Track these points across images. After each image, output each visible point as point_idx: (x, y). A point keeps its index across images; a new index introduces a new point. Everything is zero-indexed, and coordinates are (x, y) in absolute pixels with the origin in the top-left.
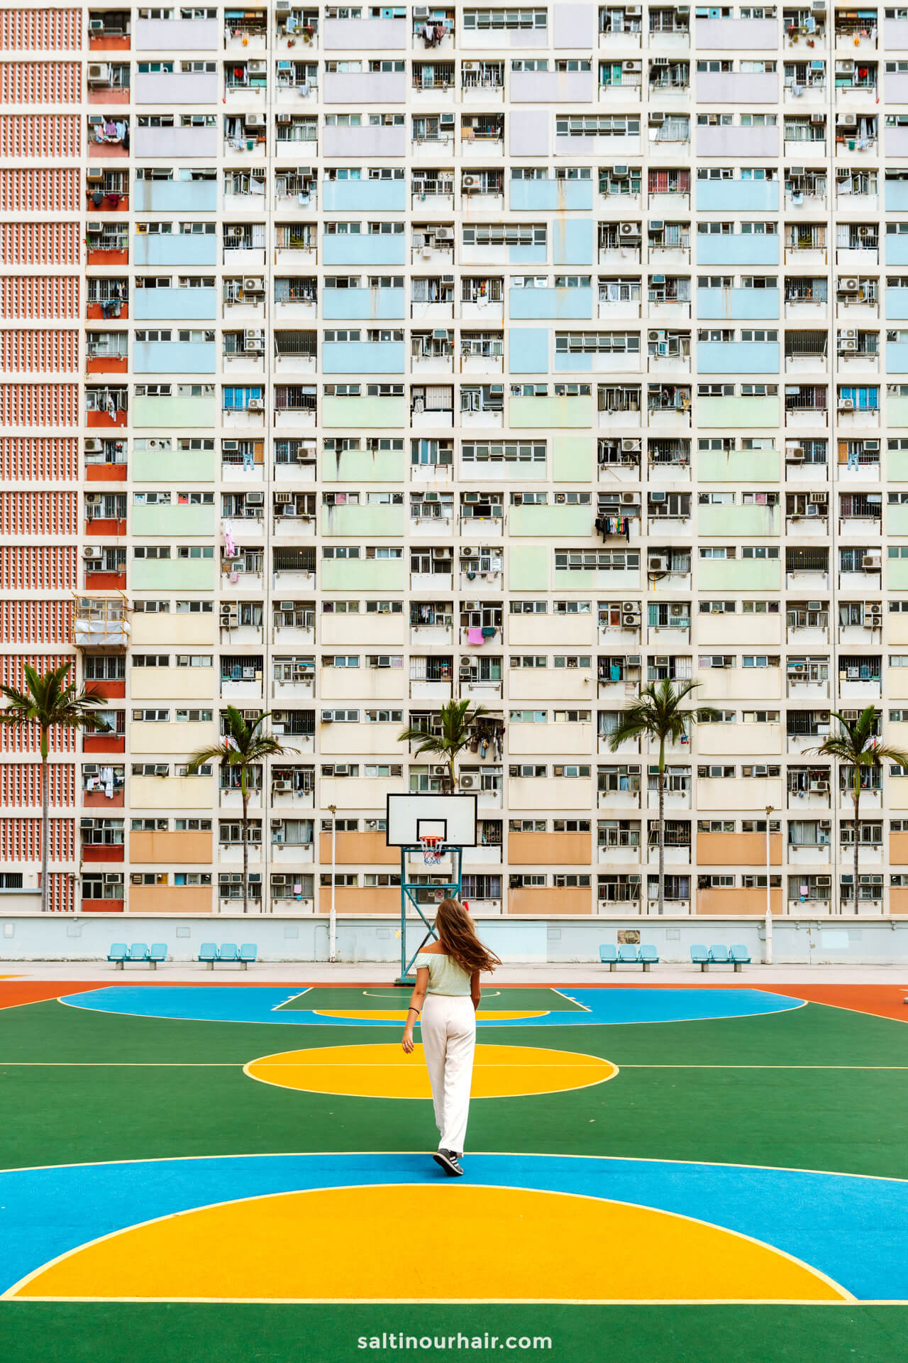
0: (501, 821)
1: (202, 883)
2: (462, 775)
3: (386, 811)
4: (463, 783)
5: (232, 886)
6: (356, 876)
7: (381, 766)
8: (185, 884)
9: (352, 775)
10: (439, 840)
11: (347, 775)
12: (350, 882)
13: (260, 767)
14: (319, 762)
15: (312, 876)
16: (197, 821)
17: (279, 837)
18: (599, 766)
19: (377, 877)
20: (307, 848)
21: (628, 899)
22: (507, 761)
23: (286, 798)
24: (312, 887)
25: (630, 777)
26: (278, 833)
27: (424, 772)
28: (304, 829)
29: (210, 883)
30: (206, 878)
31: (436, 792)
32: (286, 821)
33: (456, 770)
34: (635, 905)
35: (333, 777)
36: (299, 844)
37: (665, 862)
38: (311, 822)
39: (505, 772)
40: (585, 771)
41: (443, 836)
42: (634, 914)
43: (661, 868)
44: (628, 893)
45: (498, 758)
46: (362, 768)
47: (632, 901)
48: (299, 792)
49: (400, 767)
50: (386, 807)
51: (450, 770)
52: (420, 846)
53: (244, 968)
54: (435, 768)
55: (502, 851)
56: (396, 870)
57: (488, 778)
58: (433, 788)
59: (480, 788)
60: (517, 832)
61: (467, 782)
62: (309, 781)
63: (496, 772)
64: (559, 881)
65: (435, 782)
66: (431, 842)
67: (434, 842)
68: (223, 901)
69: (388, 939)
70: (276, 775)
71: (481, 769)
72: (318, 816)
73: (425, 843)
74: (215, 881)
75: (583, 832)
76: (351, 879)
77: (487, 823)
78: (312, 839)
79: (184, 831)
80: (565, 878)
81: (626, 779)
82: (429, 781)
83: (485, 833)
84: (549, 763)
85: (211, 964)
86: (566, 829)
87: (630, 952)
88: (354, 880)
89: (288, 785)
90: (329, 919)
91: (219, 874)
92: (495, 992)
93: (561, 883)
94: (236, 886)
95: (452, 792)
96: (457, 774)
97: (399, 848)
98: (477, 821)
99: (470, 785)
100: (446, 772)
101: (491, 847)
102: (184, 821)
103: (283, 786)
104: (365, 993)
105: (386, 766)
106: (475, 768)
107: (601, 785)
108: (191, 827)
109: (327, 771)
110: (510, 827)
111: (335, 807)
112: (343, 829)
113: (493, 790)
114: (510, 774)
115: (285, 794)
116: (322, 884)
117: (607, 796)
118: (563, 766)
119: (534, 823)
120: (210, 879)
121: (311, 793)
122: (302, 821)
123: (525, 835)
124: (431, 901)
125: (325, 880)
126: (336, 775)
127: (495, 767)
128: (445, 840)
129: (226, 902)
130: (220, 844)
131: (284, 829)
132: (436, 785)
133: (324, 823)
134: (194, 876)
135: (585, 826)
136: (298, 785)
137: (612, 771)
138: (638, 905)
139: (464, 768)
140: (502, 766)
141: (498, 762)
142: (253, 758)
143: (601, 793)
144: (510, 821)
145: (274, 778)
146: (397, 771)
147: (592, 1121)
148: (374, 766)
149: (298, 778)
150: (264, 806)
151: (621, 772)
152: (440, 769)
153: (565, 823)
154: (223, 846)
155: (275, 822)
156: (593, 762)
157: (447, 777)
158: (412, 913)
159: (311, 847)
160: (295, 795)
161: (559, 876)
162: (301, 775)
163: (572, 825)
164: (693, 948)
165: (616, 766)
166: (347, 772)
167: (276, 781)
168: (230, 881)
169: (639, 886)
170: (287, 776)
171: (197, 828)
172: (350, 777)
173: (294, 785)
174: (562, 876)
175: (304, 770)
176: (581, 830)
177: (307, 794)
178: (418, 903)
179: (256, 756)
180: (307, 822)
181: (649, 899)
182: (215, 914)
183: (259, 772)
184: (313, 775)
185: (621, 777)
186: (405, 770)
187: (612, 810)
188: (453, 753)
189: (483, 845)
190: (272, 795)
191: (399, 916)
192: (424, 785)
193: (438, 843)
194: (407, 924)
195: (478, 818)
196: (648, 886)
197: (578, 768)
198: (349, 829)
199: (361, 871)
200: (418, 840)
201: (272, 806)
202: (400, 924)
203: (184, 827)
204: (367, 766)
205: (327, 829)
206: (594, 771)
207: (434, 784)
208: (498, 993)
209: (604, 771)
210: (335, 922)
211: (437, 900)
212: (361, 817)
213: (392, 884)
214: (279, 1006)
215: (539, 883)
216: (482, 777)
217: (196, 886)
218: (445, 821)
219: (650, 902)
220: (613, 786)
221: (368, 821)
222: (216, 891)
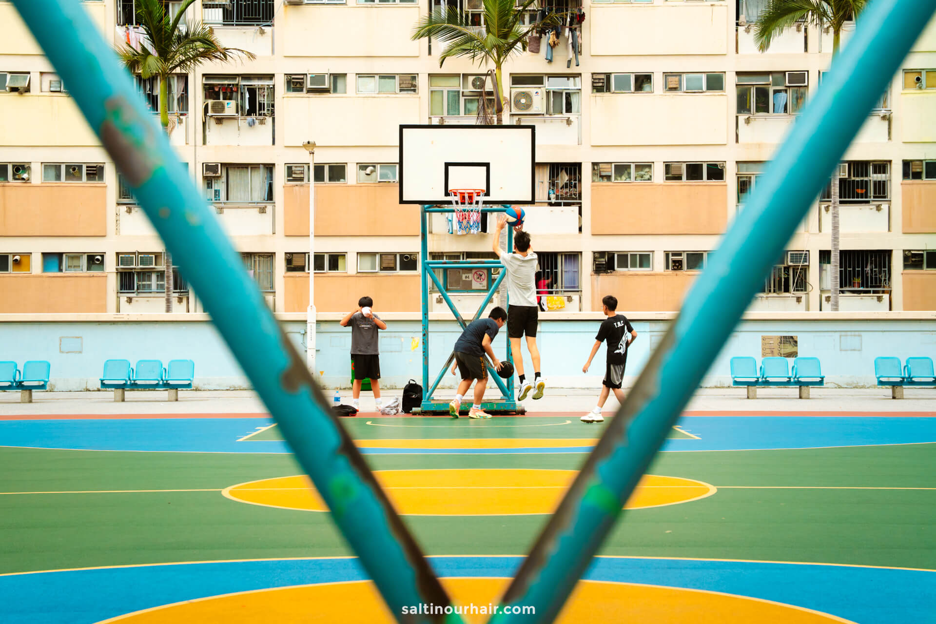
0: (579, 165)
1: (89, 269)
2: (514, 91)
3: (398, 149)
4: (517, 103)
5: (138, 273)
6: (343, 255)
7: (383, 76)
8: (61, 270)
9: (335, 90)
10: (478, 195)
11: (326, 91)
12: (334, 265)
13: (184, 78)
14: (281, 69)
15: (271, 256)
16: (80, 167)
17: (217, 193)
18: (738, 73)
19: (378, 257)
20: (263, 211)
21: (787, 290)
22: (588, 66)
23: (228, 128)
24: (271, 274)
25: (790, 91)
26: (216, 186)
27: (454, 85)
28: (258, 179)
29: (103, 269)
30: (95, 261)
31: (473, 122)
32: (227, 166)
33: (506, 83)
34: (799, 300)
35: (304, 94)
36: (252, 204)
37: (842, 230)
38: (270, 168)
39: (586, 84)
40: (715, 82)
41: (484, 188)
42: (799, 312)
43: (835, 239)
44: (787, 280)
45: (574, 63)
46: (351, 79)
47: (792, 294)
48: (249, 118)
49: (414, 77)
50: (398, 144)
51: (496, 84)
52: (450, 203)
53: (174, 398)
54: (471, 79)
55: (580, 213)
56: (413, 246)
57: (557, 94)
58: (467, 111)
59: (544, 111)
60: (605, 182)
61: (523, 101)
62: (265, 101)
63: (570, 85)
64: (674, 262)
65: (471, 101)
66: (467, 198)
67: (471, 198)
68: (124, 298)
69: (400, 352)
70: (210, 91)
71: (545, 79)
72: (280, 159)
73: (458, 198)
74: (111, 265)
75: (713, 182)
76: (335, 260)
77: (555, 168)
78: (270, 196)
79: (58, 183)
80: (684, 258)
81: (783, 94)
82: (462, 99)
83: (553, 184)
84: (657, 69)
85: (120, 391)
86: (684, 177)
87: (779, 369)
88: (340, 262)
89: (230, 107)
90: (305, 322)
91: (118, 254)
92: (564, 420)
93: (677, 265)
94: (145, 274)
95: (499, 120)
96: (507, 89)
97: (419, 207)
98: (535, 165)
99: (528, 106)
100: (489, 86)
101: (562, 208)
102: (57, 167)
103: (222, 109)
104: (369, 423)
105: (391, 77)
106: (536, 79)
107: (742, 105)
108: (69, 176)
109: (295, 83)
110: (594, 174)
111: (314, 145)
112: (322, 179)
113: (566, 115)
114: (594, 87)
115: (225, 122)
116: (289, 269)
117: (752, 123)
118: (679, 74)
119: (633, 166)
120: (102, 262)
121: (269, 120)
122: (254, 166)
123: (618, 188)
124: (467, 288)
125: (294, 263)
126: (310, 91)
127: (568, 76)
128: (487, 194)
129: (130, 300)
130: (118, 204)
131: (224, 179)
132: (474, 106)
133: (290, 170)
134: (75, 256)
135: (716, 172)
136: (247, 107)
137: (760, 82)
138: (803, 299)
139: (518, 79)
140: (580, 74)
141: (574, 70)
142: (179, 65)
143: (742, 118)
144: (594, 164)
145: (207, 96)
146: (409, 84)
147: (668, 532)
148: (371, 76)
149: (247, 96)
150: (191, 142)
151: (775, 84)
152: (479, 80)
153: (684, 166)
154: (124, 208)
155: (210, 168)
156: (729, 67)
157: (490, 93)
158: (439, 311)
159: (269, 208)
160: (243, 122)
161: (674, 255)
162: (252, 91)
163: (694, 171)
164: (879, 363)
165: (768, 73)
166: (326, 86)
167: (210, 102)
168: (137, 266)
169: (805, 269)
170: (229, 93)
171: (80, 178)
172: (332, 95)
173: (239, 109)
174: (679, 254)
175: (256, 83)
176: (709, 178)
177: (262, 122)
178: (447, 290)
179: (183, 62)
180: (261, 166)
181: (822, 291)
182: (110, 315)
183: (182, 86)
184: (272, 89)
185: (776, 92)
186: (423, 82)
187: (760, 146)
188: (499, 57)
189: (551, 204)
190: (204, 124)
191: (419, 316)
192: (453, 107)
193: (476, 198)
194: (431, 327)
195: (537, 160)
196: (821, 269)
197: (704, 77)
198: (331, 179)
199: (350, 247)
200: (447, 194)
201: (204, 143)
202: (419, 328)
203: (58, 177)
204: (360, 75)
205: (295, 180)
206: (730, 82)
207: (469, 106)
208: (569, 422)
209: (747, 81)
210: (314, 326)
211: (475, 285)
212: (350, 159)
213: (402, 269)
214: (246, 437)
215: (641, 266)
216: (548, 93)
217: (78, 273)
218: (487, 165)
219: (824, 296)
220: (763, 106)
221: (363, 167)
222: (113, 282)
